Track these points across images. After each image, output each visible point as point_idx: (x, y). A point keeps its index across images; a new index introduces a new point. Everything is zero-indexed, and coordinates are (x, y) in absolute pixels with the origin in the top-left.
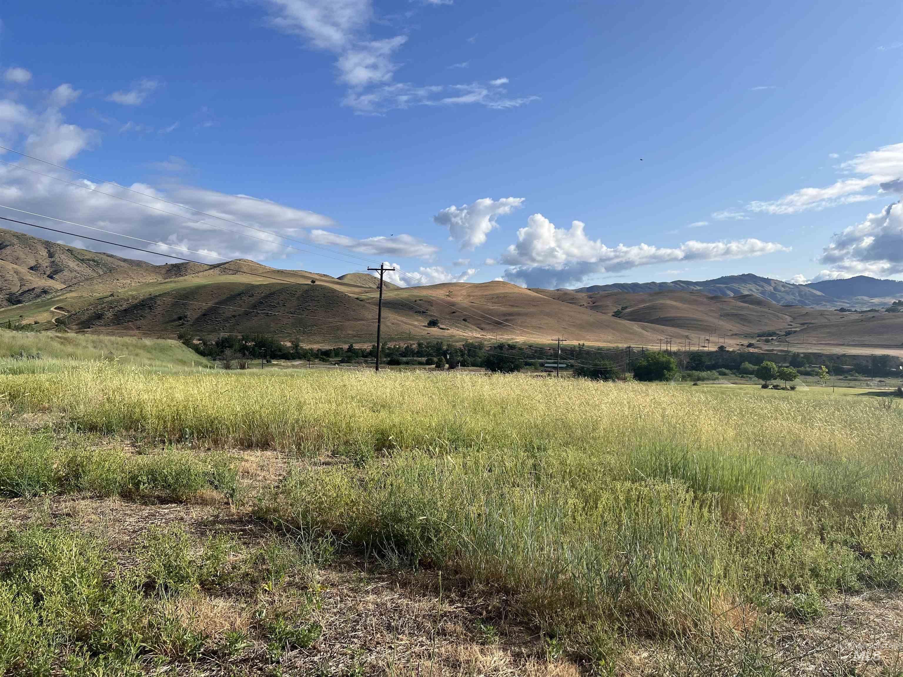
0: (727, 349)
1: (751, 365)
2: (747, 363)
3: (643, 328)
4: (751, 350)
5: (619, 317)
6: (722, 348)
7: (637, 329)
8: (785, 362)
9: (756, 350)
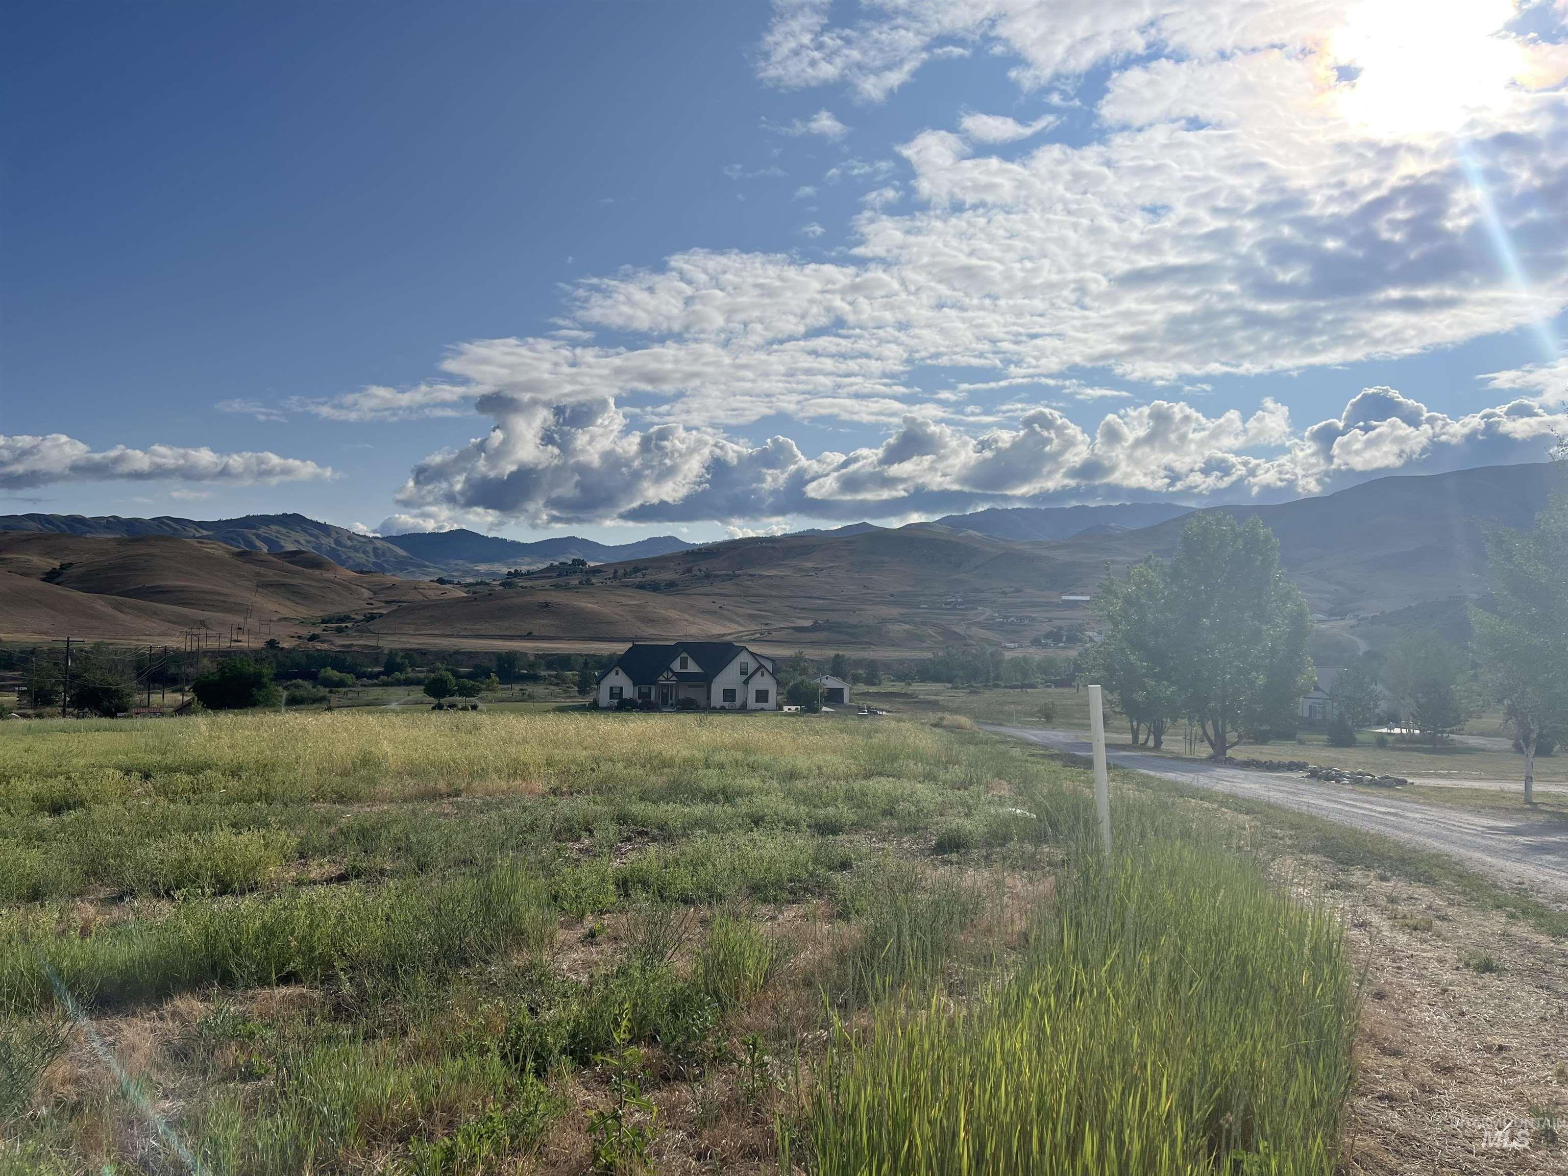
0: (281, 646)
1: (336, 672)
2: (329, 668)
3: (118, 607)
4: (319, 646)
5: (58, 584)
6: (272, 644)
7: (103, 609)
8: (376, 665)
9: (325, 646)
